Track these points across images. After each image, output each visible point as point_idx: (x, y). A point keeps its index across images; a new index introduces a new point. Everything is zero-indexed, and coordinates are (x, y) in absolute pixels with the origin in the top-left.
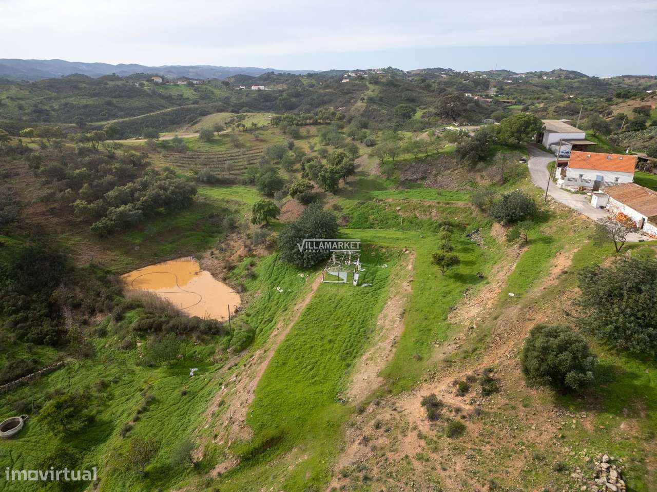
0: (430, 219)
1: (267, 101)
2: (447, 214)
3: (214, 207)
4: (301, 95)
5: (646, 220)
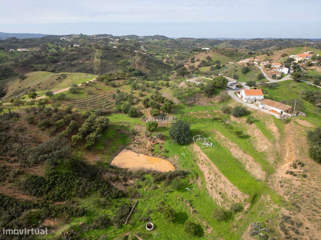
0: (208, 118)
1: (39, 59)
2: (213, 115)
3: (116, 126)
4: (58, 55)
5: (283, 111)
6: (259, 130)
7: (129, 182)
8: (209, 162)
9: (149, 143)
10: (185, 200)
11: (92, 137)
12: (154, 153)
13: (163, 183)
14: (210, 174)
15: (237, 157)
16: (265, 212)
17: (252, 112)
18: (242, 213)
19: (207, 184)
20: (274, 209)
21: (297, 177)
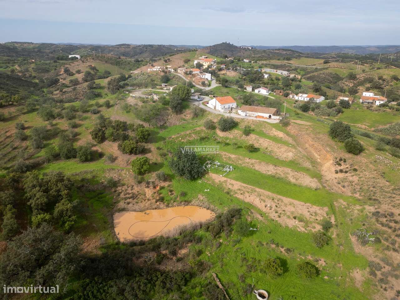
0: (195, 139)
2: (198, 134)
5: (272, 115)
6: (266, 139)
7: (180, 254)
8: (251, 188)
9: (149, 192)
10: (265, 244)
11: (67, 210)
12: (167, 202)
13: (223, 234)
14: (264, 201)
15: (270, 173)
16: (352, 218)
17: (239, 122)
18: (333, 228)
19: (269, 213)
20: (358, 210)
21: (350, 173)
